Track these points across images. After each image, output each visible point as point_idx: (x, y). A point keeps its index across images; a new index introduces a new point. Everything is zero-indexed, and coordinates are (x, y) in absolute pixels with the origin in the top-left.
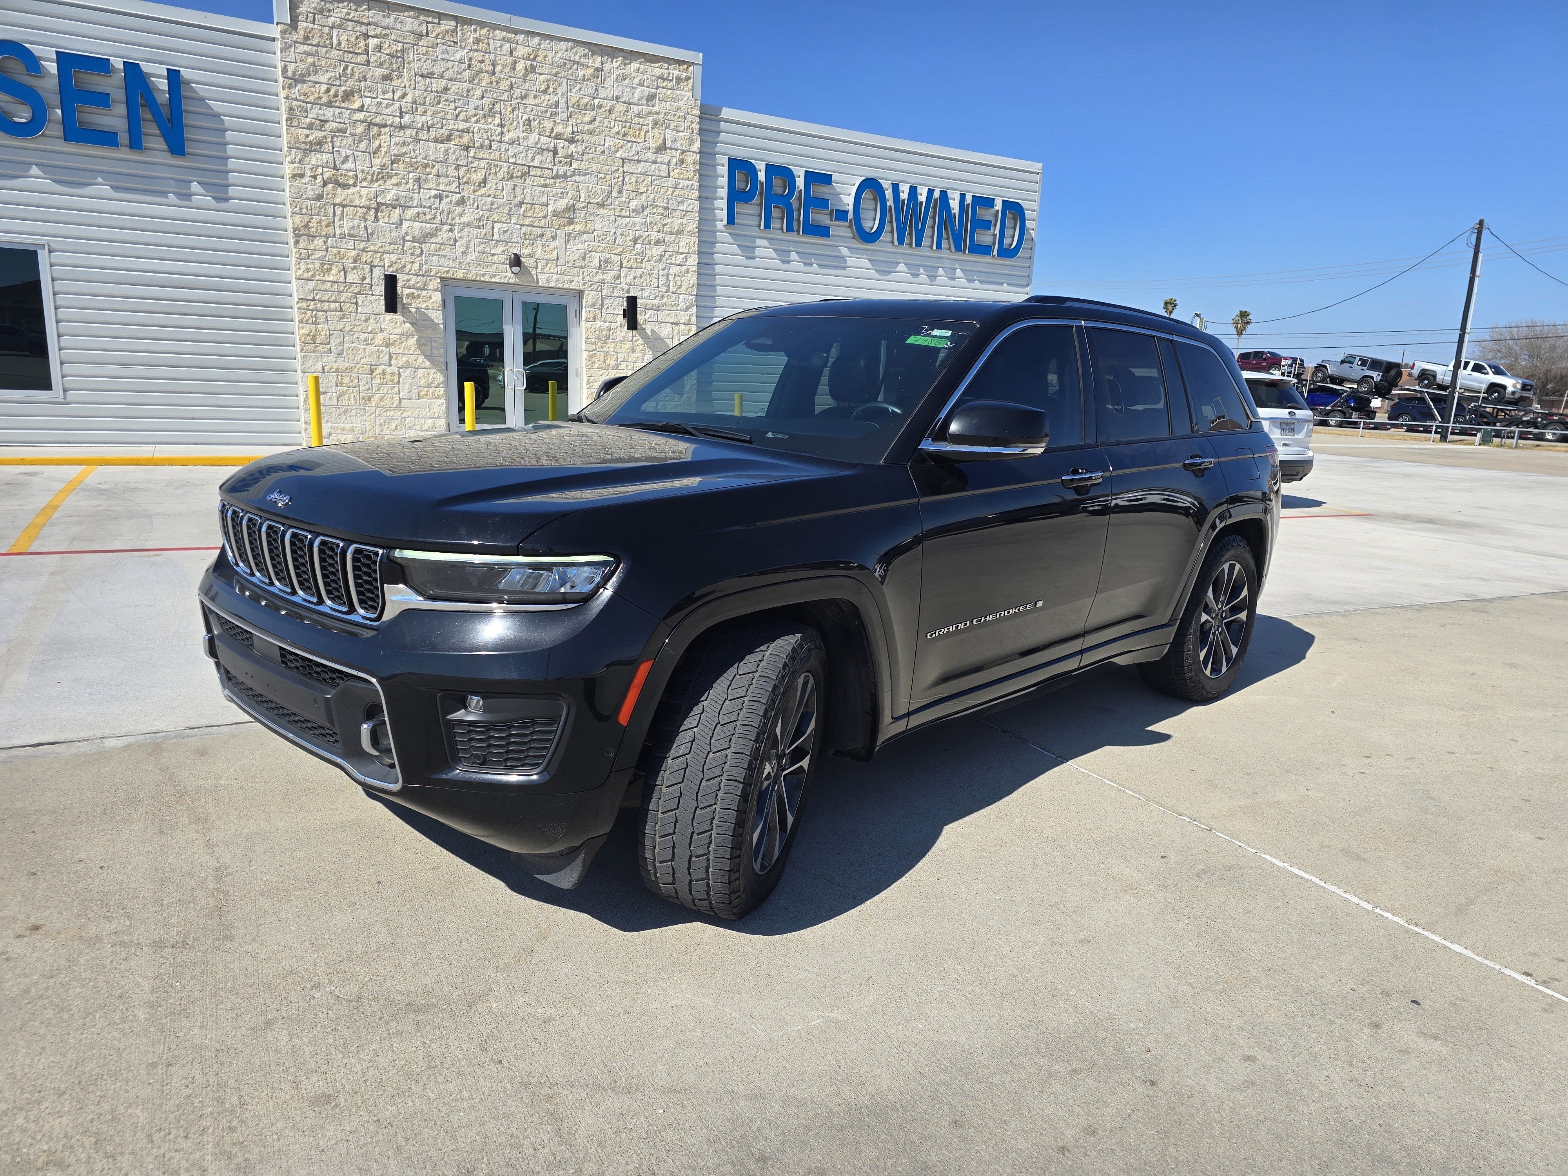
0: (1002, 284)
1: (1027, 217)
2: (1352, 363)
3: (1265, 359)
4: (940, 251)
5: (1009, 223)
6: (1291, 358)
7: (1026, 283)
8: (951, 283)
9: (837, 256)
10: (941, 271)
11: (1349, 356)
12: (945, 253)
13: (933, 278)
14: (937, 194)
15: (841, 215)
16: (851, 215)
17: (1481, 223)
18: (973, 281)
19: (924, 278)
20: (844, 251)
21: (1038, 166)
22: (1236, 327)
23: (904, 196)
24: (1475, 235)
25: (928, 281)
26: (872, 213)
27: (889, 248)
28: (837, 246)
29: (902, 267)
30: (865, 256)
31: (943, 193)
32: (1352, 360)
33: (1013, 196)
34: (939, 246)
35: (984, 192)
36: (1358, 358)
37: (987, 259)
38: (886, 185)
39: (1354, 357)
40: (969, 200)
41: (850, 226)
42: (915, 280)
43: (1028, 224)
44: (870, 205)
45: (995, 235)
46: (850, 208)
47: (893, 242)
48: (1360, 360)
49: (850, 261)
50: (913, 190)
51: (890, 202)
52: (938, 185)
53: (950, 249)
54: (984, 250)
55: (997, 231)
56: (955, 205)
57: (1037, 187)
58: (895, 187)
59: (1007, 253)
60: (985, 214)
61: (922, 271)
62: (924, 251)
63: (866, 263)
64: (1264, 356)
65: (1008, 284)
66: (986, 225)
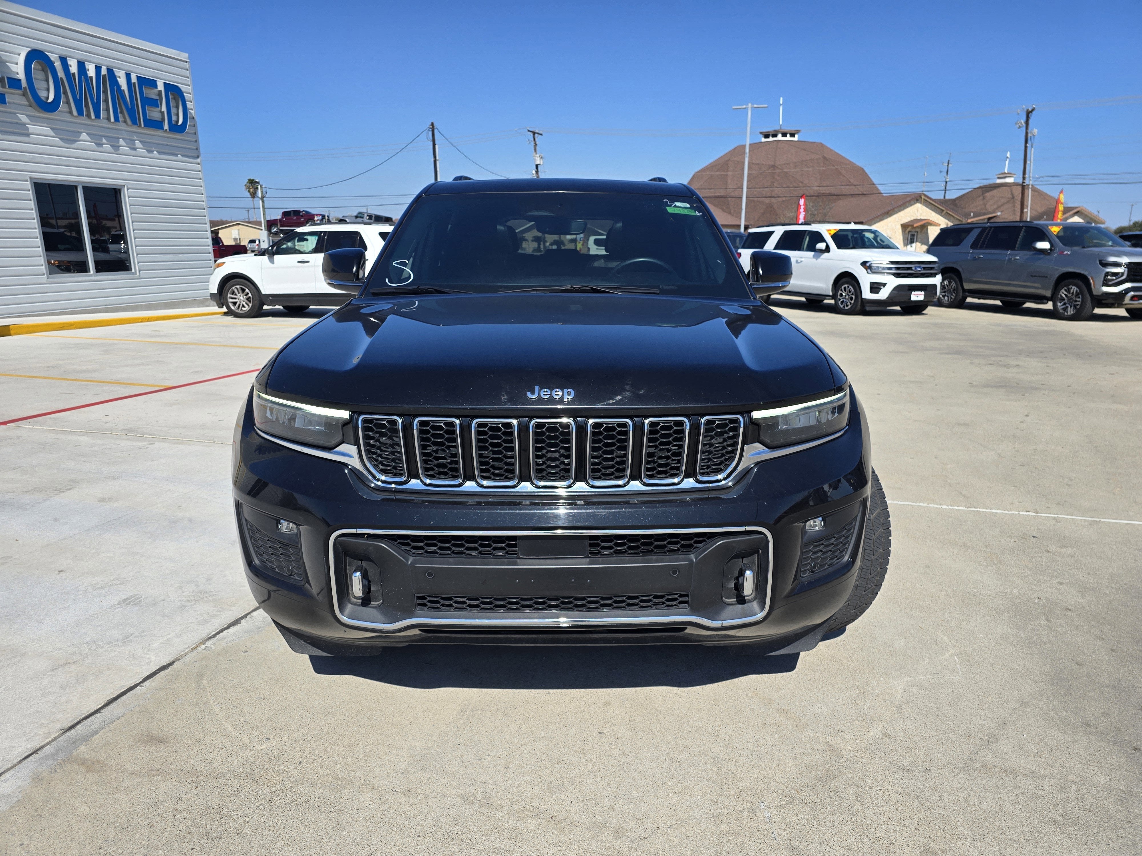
0: (176, 155)
1: (186, 98)
2: (363, 218)
3: (302, 216)
4: (117, 123)
5: (172, 103)
6: (321, 215)
7: (196, 155)
8: (133, 152)
9: (17, 123)
10: (121, 142)
11: (359, 213)
12: (121, 126)
13: (116, 148)
14: (104, 71)
15: (15, 83)
16: (24, 84)
17: (432, 124)
18: (152, 152)
19: (107, 146)
20: (24, 118)
21: (184, 56)
22: (249, 191)
23: (74, 69)
24: (431, 133)
25: (111, 149)
26: (44, 85)
27: (68, 118)
28: (15, 114)
29: (84, 136)
30: (46, 125)
31: (110, 71)
32: (362, 216)
33: (173, 80)
34: (117, 119)
35: (148, 73)
36: (366, 215)
37: (159, 133)
38: (53, 57)
39: (363, 214)
40: (134, 79)
41: (24, 95)
42: (100, 149)
43: (189, 105)
44: (40, 75)
45: (163, 113)
46: (21, 75)
47: (71, 112)
48: (368, 215)
49: (32, 128)
50: (81, 65)
51: (61, 74)
52: (105, 63)
53: (125, 122)
54: (156, 125)
55: (164, 108)
56: (122, 82)
57: (188, 73)
58: (63, 60)
59: (177, 128)
60: (151, 94)
61: (104, 141)
62: (102, 122)
63: (47, 130)
64: (301, 214)
65: (182, 156)
66: (155, 103)
